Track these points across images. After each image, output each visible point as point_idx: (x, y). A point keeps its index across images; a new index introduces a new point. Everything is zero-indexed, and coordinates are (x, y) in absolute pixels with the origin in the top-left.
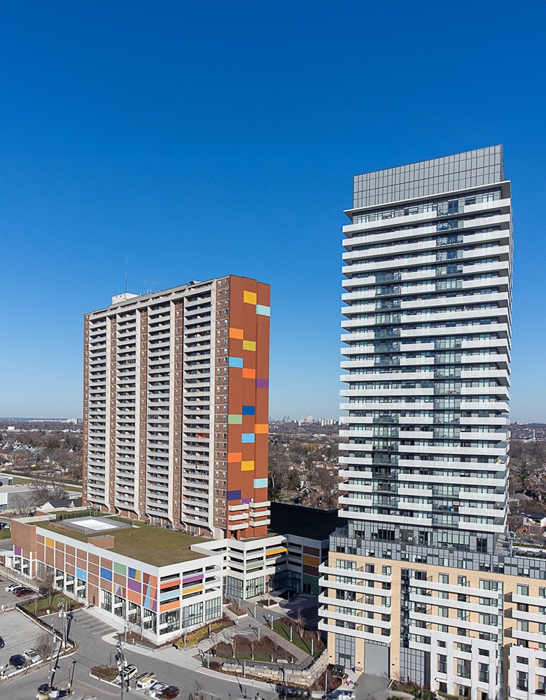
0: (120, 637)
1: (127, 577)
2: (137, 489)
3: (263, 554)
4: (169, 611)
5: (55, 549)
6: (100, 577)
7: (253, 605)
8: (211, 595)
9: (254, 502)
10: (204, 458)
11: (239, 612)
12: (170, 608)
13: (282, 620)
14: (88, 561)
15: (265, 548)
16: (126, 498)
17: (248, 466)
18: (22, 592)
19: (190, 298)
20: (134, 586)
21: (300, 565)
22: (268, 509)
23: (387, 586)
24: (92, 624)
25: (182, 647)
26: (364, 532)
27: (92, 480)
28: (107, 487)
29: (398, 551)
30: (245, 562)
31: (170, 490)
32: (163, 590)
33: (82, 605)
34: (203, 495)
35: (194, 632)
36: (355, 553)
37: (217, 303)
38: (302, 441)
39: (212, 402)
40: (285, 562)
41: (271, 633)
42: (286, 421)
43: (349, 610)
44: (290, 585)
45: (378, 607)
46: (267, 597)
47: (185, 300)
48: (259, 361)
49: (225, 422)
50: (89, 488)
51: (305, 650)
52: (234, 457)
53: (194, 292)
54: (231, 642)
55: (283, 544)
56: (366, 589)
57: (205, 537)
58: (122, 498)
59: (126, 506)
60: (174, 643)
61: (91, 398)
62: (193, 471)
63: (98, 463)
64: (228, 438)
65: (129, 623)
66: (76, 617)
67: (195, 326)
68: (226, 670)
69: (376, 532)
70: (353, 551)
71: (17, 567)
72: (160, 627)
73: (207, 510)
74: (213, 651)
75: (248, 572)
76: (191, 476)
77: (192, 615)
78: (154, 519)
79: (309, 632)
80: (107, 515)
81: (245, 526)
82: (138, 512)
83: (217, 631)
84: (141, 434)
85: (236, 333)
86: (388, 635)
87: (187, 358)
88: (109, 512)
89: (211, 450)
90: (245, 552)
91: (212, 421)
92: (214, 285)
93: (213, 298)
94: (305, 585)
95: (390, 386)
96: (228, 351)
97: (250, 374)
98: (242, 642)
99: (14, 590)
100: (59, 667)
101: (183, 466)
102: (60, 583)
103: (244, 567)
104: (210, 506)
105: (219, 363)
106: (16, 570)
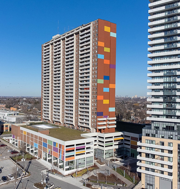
0: (49, 171)
1: (53, 146)
2: (61, 113)
3: (113, 139)
4: (70, 161)
5: (27, 135)
6: (43, 146)
7: (108, 161)
8: (89, 155)
9: (109, 117)
10: (87, 99)
11: (101, 163)
12: (70, 159)
13: (120, 167)
14: (38, 140)
15: (113, 137)
16: (57, 117)
17: (106, 102)
18: (14, 152)
19: (82, 31)
20: (56, 149)
21: (129, 145)
22: (115, 121)
23: (170, 152)
24: (38, 166)
25: (75, 177)
26: (159, 127)
27: (44, 110)
28: (50, 113)
29: (176, 136)
30: (104, 142)
31: (74, 112)
32: (67, 152)
33: (36, 158)
34: (87, 114)
35: (81, 171)
36: (155, 137)
37: (93, 32)
38: (133, 103)
39: (90, 74)
40: (122, 144)
41: (115, 173)
42: (127, 97)
43: (152, 163)
44: (125, 153)
45: (166, 162)
46: (115, 158)
47: (80, 32)
48: (111, 56)
49: (96, 82)
50: (43, 114)
51: (131, 181)
52: (100, 98)
53: (83, 28)
54: (97, 176)
55: (122, 136)
56: (160, 153)
57: (88, 132)
58: (55, 117)
59: (57, 120)
60: (72, 175)
61: (44, 78)
62: (83, 104)
63: (47, 103)
64: (98, 89)
65: (54, 166)
66: (32, 163)
67: (83, 43)
68: (94, 187)
69: (165, 127)
70: (154, 136)
71: (14, 143)
72: (66, 167)
73: (88, 120)
74: (88, 179)
75: (106, 146)
76: (82, 106)
77: (80, 163)
78: (68, 125)
79: (133, 173)
80: (50, 124)
81: (105, 127)
82: (62, 123)
83: (91, 171)
84: (62, 91)
85: (101, 44)
86: (172, 176)
87: (80, 57)
88: (51, 123)
89: (90, 95)
90: (104, 138)
91: (90, 82)
92: (91, 25)
93: (91, 30)
94: (131, 154)
95: (172, 58)
96: (98, 52)
97: (107, 62)
98: (102, 176)
99: (11, 151)
100: (21, 182)
101: (79, 102)
102: (28, 149)
103: (104, 145)
104: (90, 118)
105: (94, 57)
106: (13, 144)
